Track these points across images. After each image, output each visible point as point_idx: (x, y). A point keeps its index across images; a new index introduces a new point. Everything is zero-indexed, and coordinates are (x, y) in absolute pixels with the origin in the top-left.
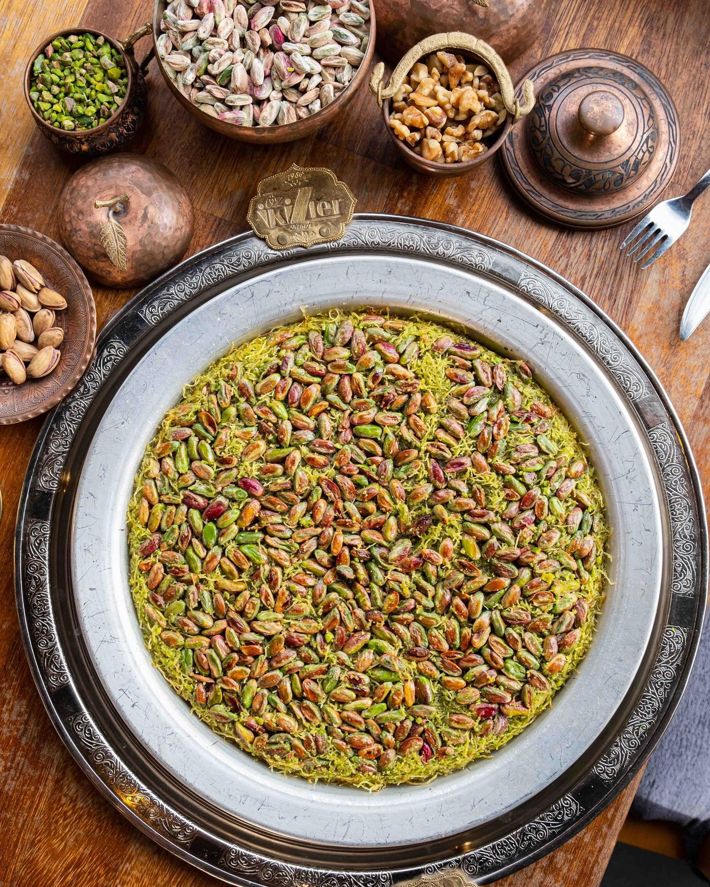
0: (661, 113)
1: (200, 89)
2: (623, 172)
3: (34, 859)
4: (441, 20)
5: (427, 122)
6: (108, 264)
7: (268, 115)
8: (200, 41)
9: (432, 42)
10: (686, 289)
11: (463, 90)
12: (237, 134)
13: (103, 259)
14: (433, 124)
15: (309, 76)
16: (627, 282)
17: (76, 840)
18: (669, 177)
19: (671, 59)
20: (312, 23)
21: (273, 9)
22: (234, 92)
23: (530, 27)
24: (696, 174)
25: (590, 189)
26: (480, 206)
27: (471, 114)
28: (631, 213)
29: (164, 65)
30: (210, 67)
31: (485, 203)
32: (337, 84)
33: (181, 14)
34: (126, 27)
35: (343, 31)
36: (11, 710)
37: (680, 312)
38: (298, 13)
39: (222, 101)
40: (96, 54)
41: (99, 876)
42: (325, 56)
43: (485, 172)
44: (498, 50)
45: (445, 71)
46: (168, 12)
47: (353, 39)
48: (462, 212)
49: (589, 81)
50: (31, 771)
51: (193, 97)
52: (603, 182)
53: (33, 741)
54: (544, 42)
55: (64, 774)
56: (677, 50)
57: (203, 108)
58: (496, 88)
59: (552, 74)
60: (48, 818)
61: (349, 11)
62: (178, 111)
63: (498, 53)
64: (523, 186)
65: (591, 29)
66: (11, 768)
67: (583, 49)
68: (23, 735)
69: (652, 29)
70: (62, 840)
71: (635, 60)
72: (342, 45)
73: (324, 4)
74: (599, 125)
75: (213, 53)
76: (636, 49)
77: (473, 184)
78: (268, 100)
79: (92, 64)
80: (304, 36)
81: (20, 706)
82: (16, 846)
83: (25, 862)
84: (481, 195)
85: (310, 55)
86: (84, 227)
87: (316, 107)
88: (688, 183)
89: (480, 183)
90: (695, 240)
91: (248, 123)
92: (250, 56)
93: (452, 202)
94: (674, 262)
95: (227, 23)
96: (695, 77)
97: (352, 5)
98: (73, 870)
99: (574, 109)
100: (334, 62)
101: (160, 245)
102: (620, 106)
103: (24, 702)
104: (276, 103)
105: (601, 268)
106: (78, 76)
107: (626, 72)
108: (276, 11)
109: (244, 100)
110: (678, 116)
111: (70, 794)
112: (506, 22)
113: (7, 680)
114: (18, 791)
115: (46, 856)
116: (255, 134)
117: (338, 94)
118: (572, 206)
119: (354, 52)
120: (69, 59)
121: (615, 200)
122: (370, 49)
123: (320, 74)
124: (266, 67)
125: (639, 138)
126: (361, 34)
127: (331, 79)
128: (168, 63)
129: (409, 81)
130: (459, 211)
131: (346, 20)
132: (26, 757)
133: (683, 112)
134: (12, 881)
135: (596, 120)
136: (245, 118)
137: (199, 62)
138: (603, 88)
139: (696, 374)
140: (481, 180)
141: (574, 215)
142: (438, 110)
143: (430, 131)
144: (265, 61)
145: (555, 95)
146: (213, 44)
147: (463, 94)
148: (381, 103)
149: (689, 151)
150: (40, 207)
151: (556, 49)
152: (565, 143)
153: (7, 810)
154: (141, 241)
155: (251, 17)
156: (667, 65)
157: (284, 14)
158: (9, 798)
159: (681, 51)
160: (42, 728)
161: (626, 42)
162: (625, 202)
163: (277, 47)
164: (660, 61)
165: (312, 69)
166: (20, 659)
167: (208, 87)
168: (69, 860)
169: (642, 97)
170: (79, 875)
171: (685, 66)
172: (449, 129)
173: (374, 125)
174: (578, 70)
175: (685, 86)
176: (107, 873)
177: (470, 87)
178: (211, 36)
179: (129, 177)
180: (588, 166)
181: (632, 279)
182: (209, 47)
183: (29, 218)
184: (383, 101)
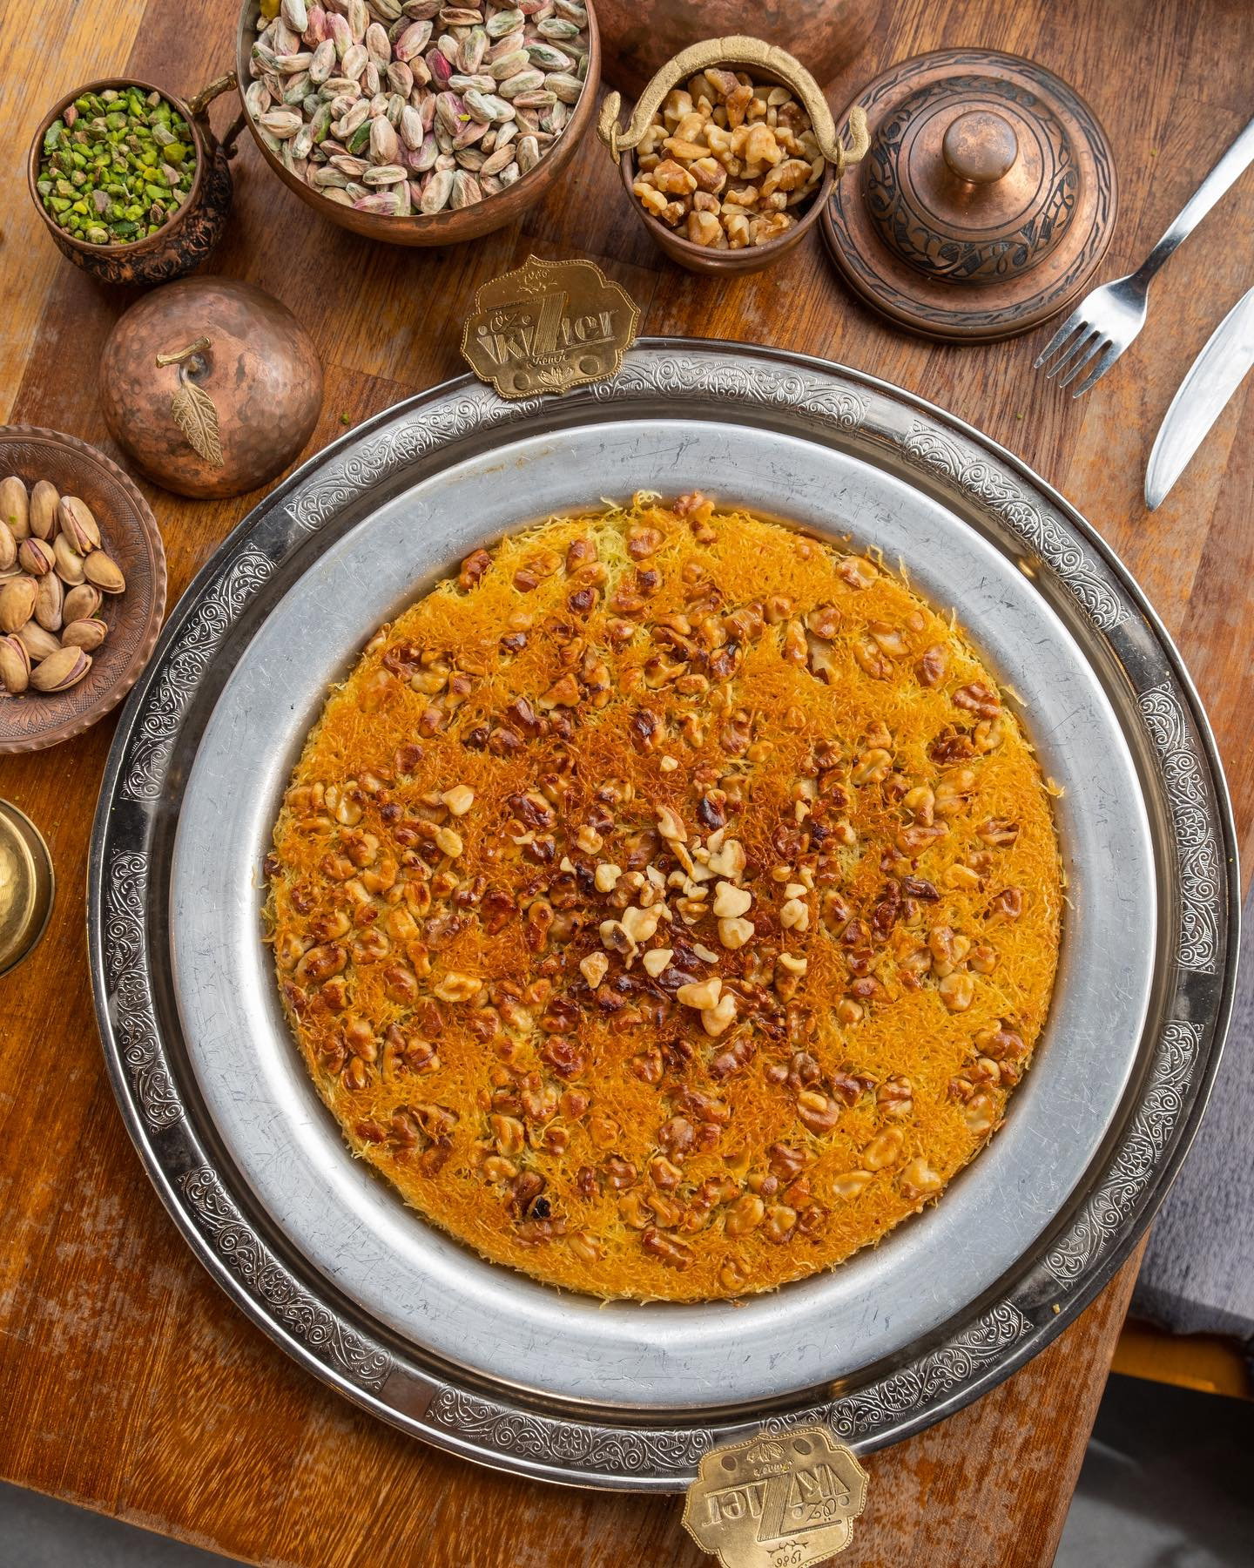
0: (1080, 142)
1: (322, 164)
2: (1026, 241)
3: (153, 1458)
4: (707, 21)
5: (693, 183)
6: (192, 458)
7: (435, 195)
8: (314, 87)
9: (696, 55)
10: (1150, 426)
11: (750, 129)
12: (386, 232)
13: (184, 451)
14: (704, 187)
15: (496, 126)
16: (1052, 424)
17: (219, 1421)
18: (1103, 244)
19: (1091, 54)
20: (494, 41)
21: (431, 25)
22: (377, 162)
23: (854, 20)
24: (1149, 237)
25: (975, 274)
26: (799, 321)
27: (766, 166)
28: (1047, 309)
29: (260, 131)
30: (334, 126)
31: (807, 313)
32: (543, 135)
33: (281, 46)
34: (196, 81)
35: (545, 48)
36: (95, 1215)
37: (1143, 464)
38: (471, 27)
39: (358, 179)
40: (146, 120)
41: (262, 1478)
42: (519, 92)
43: (802, 264)
44: (805, 60)
45: (720, 100)
46: (260, 45)
47: (562, 60)
48: (770, 332)
49: (956, 98)
50: (136, 1313)
51: (311, 178)
52: (995, 260)
53: (135, 1263)
54: (881, 45)
55: (190, 1314)
56: (1098, 40)
57: (329, 194)
58: (805, 122)
59: (896, 94)
60: (171, 1388)
61: (553, 16)
62: (292, 210)
63: (805, 66)
64: (865, 280)
65: (955, 18)
66: (102, 1310)
67: (945, 51)
68: (117, 1255)
69: (1055, 9)
70: (196, 1423)
71: (1032, 61)
72: (546, 71)
73: (511, 8)
74: (978, 167)
75: (337, 103)
76: (1033, 43)
77: (784, 285)
78: (433, 170)
79: (139, 137)
80: (483, 63)
81: (111, 1206)
82: (121, 1440)
83: (138, 1464)
84: (799, 301)
85: (496, 93)
86: (145, 405)
87: (512, 174)
88: (1136, 252)
89: (795, 283)
90: (1157, 345)
91: (403, 210)
92: (398, 104)
93: (752, 317)
94: (1124, 383)
95: (356, 54)
96: (1131, 80)
97: (557, 6)
98: (219, 1470)
99: (935, 145)
100: (534, 100)
101: (272, 415)
102: (1010, 133)
103: (116, 1199)
104: (446, 176)
105: (1006, 403)
106: (115, 155)
107: (1019, 80)
108: (435, 28)
109: (393, 174)
110: (1110, 146)
111: (204, 1345)
112: (813, 15)
113: (84, 1166)
114: (117, 1348)
115: (173, 1451)
116: (416, 229)
117: (545, 152)
118: (948, 305)
119: (565, 81)
120: (101, 129)
121: (1019, 290)
122: (592, 74)
123: (514, 121)
124: (426, 117)
125: (1047, 184)
126: (575, 51)
127: (532, 128)
128: (265, 126)
129: (661, 120)
130: (765, 331)
131: (549, 31)
132: (125, 1290)
133: (1117, 139)
134: (120, 1498)
135: (973, 159)
136: (399, 203)
137: (316, 120)
138: (982, 107)
139: (1178, 564)
140: (797, 277)
141: (954, 320)
142: (712, 163)
143: (701, 198)
144: (422, 108)
145: (904, 126)
146: (335, 89)
147: (750, 134)
148: (617, 157)
149: (1133, 201)
150: (79, 385)
151: (901, 53)
152: (926, 202)
153: (101, 1381)
154: (240, 413)
155: (395, 41)
156: (1085, 65)
157: (448, 30)
158: (103, 1361)
159: (1106, 40)
160: (149, 1241)
161: (1014, 34)
162: (1035, 291)
163: (440, 84)
164: (1072, 59)
165: (500, 114)
166: (102, 1129)
167: (333, 159)
168: (211, 1455)
169: (1047, 117)
170: (228, 1480)
171: (1114, 64)
172: (732, 193)
173: (613, 203)
174: (938, 83)
175: (1117, 96)
176: (275, 1471)
177: (762, 124)
178: (332, 76)
179: (205, 312)
180: (968, 237)
181: (1058, 417)
182: (330, 94)
183: (63, 405)
184: (621, 154)
